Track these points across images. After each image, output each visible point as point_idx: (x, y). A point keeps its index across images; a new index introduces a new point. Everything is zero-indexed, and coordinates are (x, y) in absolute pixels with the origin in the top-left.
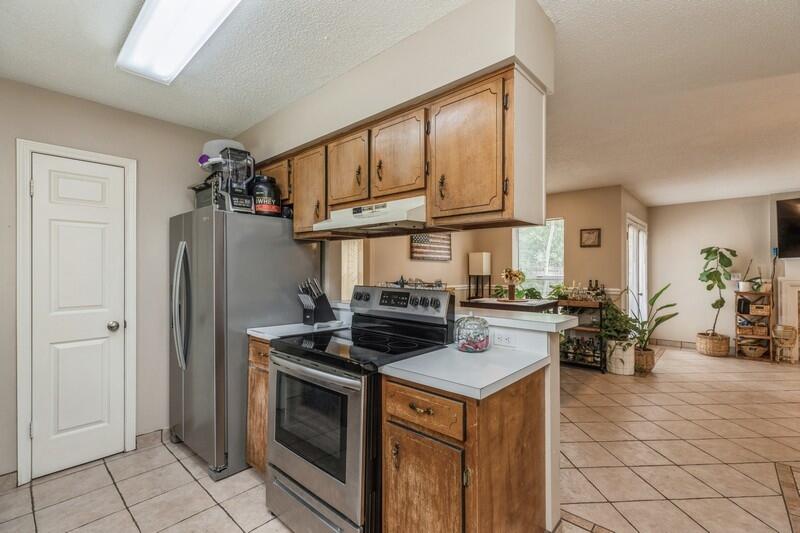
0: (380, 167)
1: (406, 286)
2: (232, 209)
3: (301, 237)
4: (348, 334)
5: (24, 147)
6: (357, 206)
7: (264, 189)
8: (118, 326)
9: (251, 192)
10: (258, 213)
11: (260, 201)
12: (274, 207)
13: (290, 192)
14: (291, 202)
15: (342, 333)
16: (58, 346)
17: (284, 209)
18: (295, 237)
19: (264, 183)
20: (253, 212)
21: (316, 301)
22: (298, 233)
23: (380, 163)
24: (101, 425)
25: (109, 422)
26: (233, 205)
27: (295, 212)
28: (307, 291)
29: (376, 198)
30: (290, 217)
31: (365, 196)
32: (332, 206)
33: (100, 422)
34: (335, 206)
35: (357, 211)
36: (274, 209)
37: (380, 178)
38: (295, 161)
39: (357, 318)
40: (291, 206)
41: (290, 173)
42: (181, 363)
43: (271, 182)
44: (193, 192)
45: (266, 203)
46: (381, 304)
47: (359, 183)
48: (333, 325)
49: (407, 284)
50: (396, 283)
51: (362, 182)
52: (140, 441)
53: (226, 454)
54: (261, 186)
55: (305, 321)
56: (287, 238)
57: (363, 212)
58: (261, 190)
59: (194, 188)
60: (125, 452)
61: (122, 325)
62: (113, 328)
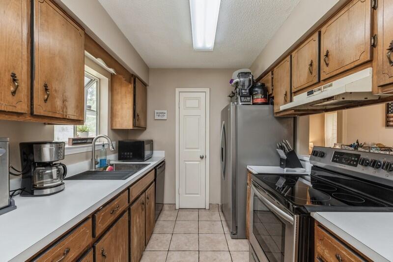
0: (327, 55)
1: (360, 149)
2: (240, 104)
3: (278, 115)
4: (309, 178)
5: (177, 90)
6: (310, 90)
7: (258, 90)
8: (203, 157)
9: (251, 93)
10: (254, 104)
11: (256, 97)
12: (263, 99)
13: (272, 90)
14: (273, 95)
15: (306, 177)
16: (186, 162)
17: (269, 100)
18: (275, 116)
19: (259, 87)
20: (252, 104)
21: (287, 154)
22: (277, 113)
23: (328, 52)
24: (197, 195)
25: (201, 195)
26: (241, 101)
27: (275, 101)
28: (282, 148)
29: (324, 80)
30: (272, 104)
31: (316, 80)
32: (295, 93)
33: (198, 194)
34: (296, 93)
35: (310, 93)
36: (263, 100)
37: (327, 65)
38: (275, 71)
39: (315, 168)
40: (273, 98)
41: (272, 78)
42: (223, 178)
43: (263, 85)
44: (230, 98)
45: (259, 98)
46: (333, 161)
47: (311, 73)
48: (298, 171)
49: (361, 147)
50: (351, 146)
51: (313, 72)
52: (211, 206)
53: (237, 227)
54: (256, 89)
55: (281, 166)
56: (271, 116)
57: (315, 93)
58: (257, 91)
59: (230, 96)
60: (205, 209)
61: (204, 157)
62: (202, 158)
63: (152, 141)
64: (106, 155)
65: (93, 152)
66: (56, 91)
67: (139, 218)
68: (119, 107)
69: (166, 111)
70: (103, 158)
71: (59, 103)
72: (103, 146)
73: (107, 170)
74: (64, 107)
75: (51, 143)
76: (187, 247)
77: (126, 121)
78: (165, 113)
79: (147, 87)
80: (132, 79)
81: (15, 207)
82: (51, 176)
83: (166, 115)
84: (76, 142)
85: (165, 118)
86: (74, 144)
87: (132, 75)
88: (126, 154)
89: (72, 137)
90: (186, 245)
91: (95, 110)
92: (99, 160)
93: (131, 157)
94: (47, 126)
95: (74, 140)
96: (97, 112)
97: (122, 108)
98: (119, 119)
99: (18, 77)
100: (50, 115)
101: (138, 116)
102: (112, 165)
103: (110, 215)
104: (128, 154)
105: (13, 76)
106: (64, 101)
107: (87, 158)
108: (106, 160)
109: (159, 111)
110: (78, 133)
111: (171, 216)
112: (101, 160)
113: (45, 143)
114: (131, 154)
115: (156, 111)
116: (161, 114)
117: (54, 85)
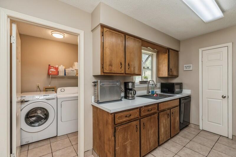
5: (200, 50)
16: (208, 99)
33: (220, 124)
52: (234, 137)
60: (228, 138)
61: (227, 97)
62: (224, 97)
63: (182, 83)
64: (154, 89)
65: (148, 87)
66: (131, 65)
67: (165, 120)
68: (161, 66)
69: (191, 65)
70: (153, 90)
71: (132, 69)
72: (153, 85)
73: (154, 96)
74: (134, 70)
75: (131, 82)
76: (198, 151)
77: (164, 73)
78: (191, 66)
79: (179, 52)
80: (167, 50)
81: (122, 101)
82: (132, 94)
83: (191, 67)
84: (142, 82)
85: (191, 69)
86: (141, 83)
87: (167, 49)
88: (164, 89)
89: (141, 80)
90: (198, 150)
91: (151, 68)
92: (151, 91)
93: (167, 91)
94: (132, 77)
95: (141, 82)
96: (151, 69)
97: (162, 66)
98: (161, 72)
99: (122, 63)
100: (130, 73)
101: (171, 69)
102: (157, 94)
103: (147, 111)
104: (166, 89)
105: (121, 63)
106: (134, 68)
107: (146, 90)
108: (154, 91)
109: (186, 65)
110: (143, 79)
111: (194, 131)
112: (152, 91)
113: (129, 82)
114: (167, 90)
115: (185, 66)
116: (188, 67)
117: (131, 63)
